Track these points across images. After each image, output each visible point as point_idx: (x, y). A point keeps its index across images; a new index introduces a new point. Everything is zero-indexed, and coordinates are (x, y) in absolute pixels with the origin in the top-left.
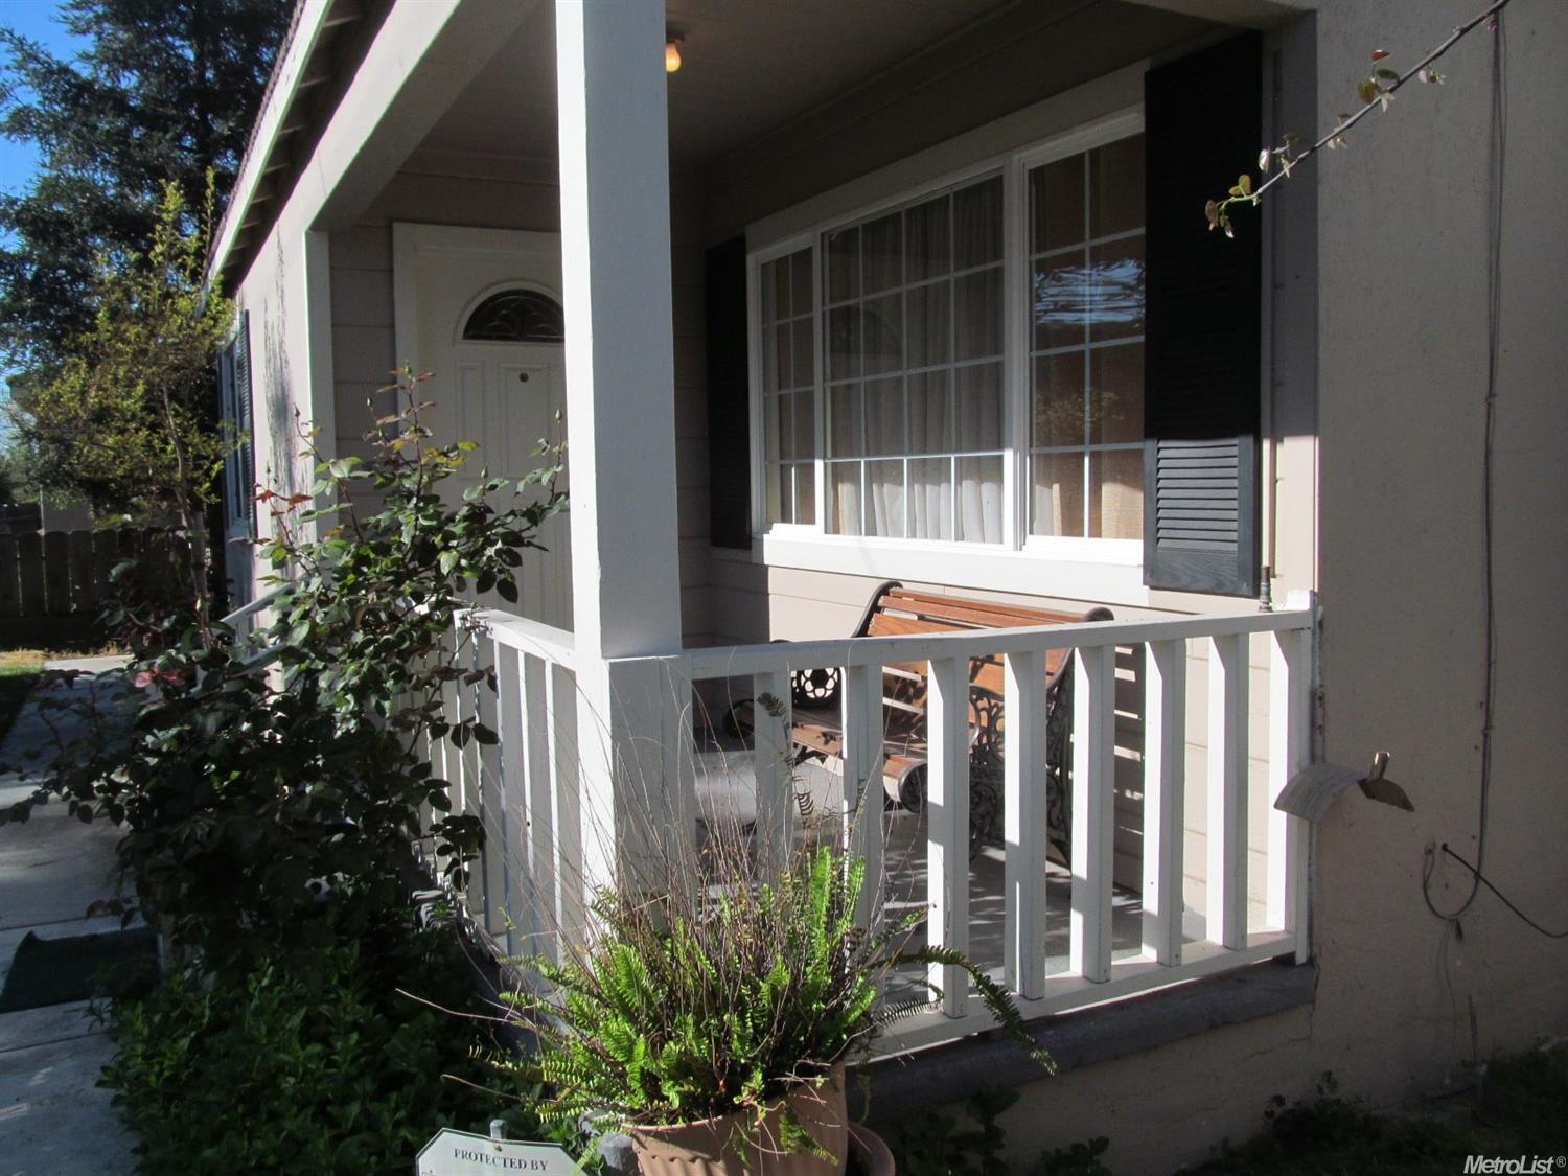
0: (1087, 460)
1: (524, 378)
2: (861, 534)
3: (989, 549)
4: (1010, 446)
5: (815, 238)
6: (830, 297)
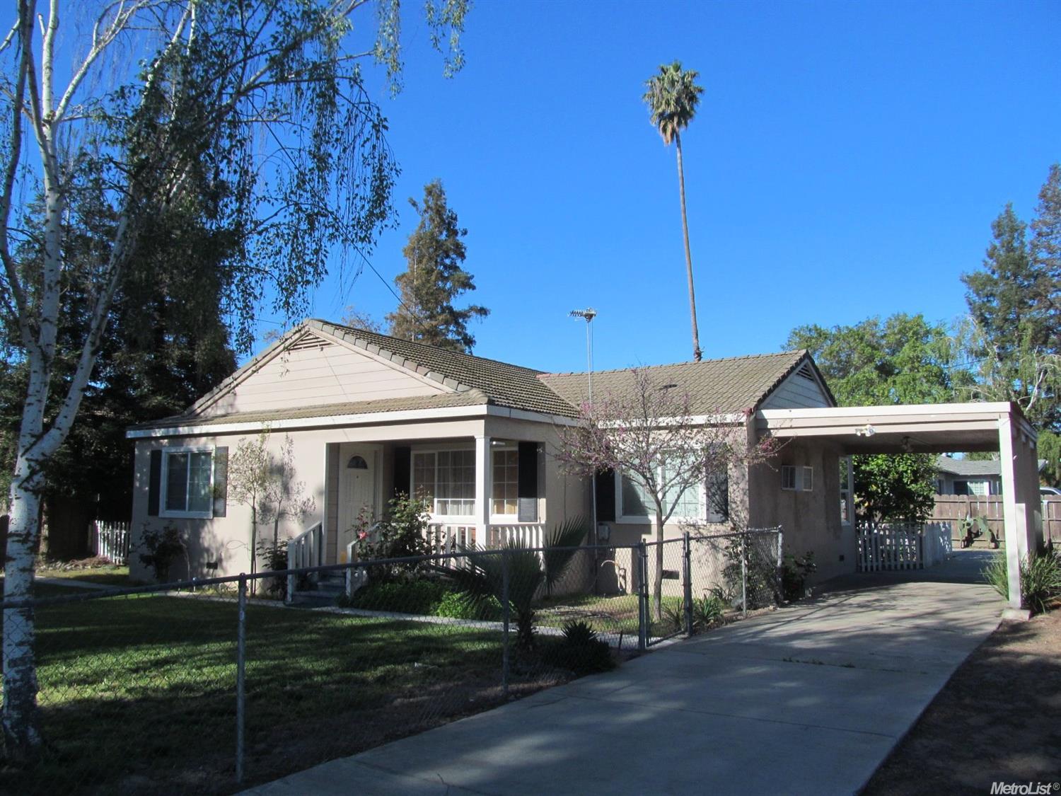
1: (358, 477)
5: (436, 452)
6: (439, 465)
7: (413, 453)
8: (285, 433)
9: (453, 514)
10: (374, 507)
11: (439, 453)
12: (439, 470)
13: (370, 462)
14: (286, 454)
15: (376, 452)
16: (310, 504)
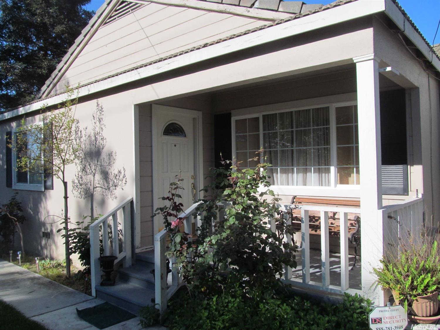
0: (355, 169)
1: (175, 146)
2: (278, 185)
3: (327, 188)
4: (333, 166)
5: (260, 115)
6: (264, 130)
7: (233, 119)
8: (94, 101)
9: (282, 184)
10: (194, 177)
11: (264, 116)
12: (264, 134)
13: (188, 128)
14: (98, 123)
15: (194, 119)
16: (121, 177)
